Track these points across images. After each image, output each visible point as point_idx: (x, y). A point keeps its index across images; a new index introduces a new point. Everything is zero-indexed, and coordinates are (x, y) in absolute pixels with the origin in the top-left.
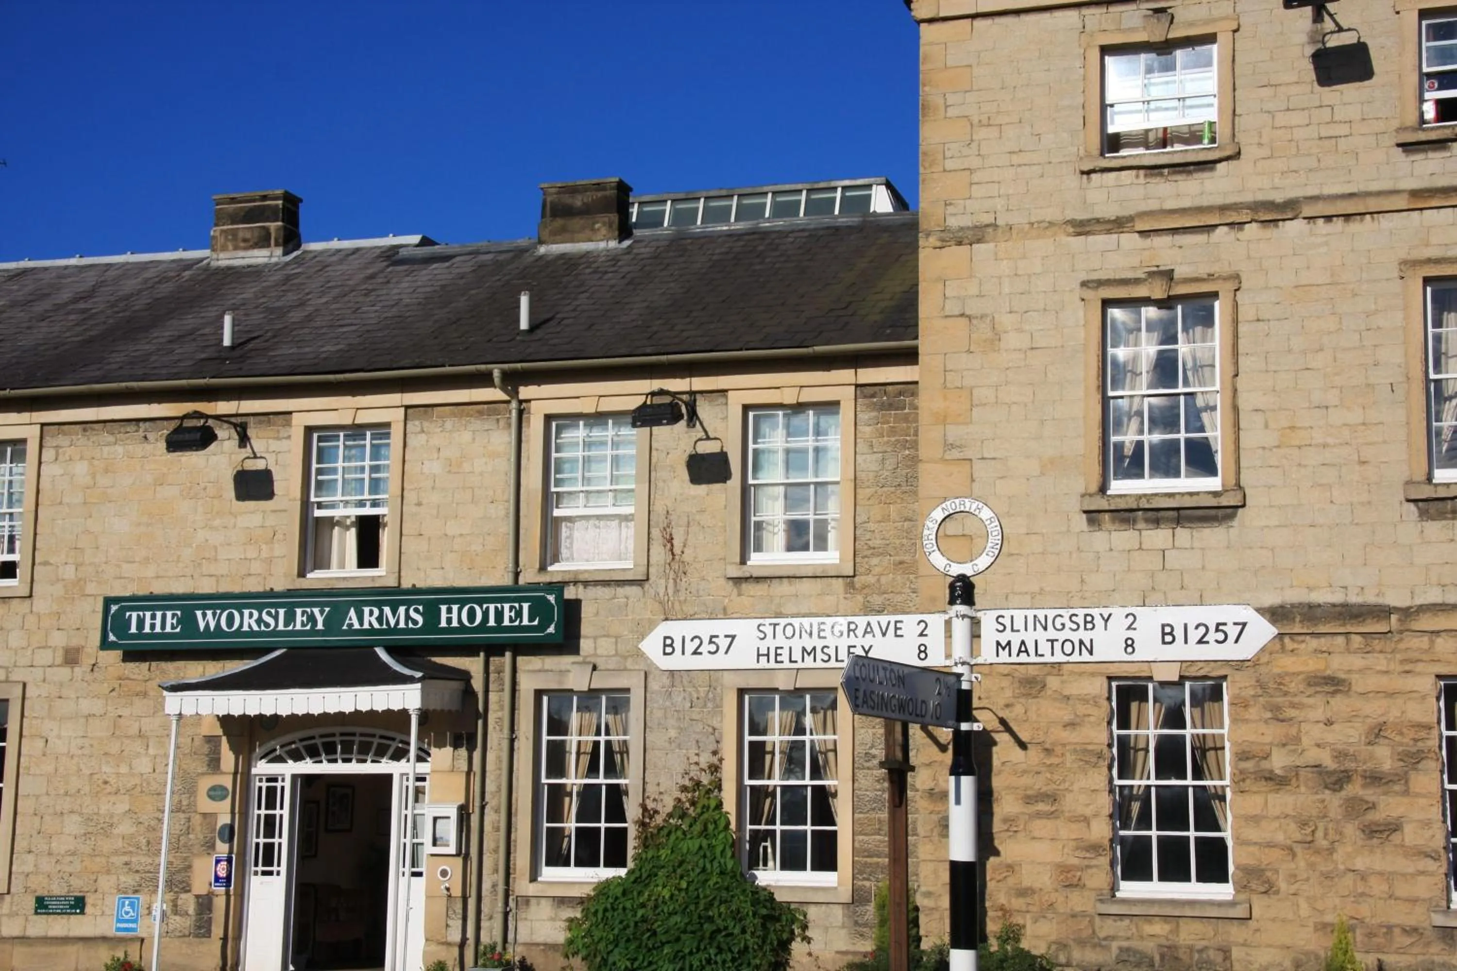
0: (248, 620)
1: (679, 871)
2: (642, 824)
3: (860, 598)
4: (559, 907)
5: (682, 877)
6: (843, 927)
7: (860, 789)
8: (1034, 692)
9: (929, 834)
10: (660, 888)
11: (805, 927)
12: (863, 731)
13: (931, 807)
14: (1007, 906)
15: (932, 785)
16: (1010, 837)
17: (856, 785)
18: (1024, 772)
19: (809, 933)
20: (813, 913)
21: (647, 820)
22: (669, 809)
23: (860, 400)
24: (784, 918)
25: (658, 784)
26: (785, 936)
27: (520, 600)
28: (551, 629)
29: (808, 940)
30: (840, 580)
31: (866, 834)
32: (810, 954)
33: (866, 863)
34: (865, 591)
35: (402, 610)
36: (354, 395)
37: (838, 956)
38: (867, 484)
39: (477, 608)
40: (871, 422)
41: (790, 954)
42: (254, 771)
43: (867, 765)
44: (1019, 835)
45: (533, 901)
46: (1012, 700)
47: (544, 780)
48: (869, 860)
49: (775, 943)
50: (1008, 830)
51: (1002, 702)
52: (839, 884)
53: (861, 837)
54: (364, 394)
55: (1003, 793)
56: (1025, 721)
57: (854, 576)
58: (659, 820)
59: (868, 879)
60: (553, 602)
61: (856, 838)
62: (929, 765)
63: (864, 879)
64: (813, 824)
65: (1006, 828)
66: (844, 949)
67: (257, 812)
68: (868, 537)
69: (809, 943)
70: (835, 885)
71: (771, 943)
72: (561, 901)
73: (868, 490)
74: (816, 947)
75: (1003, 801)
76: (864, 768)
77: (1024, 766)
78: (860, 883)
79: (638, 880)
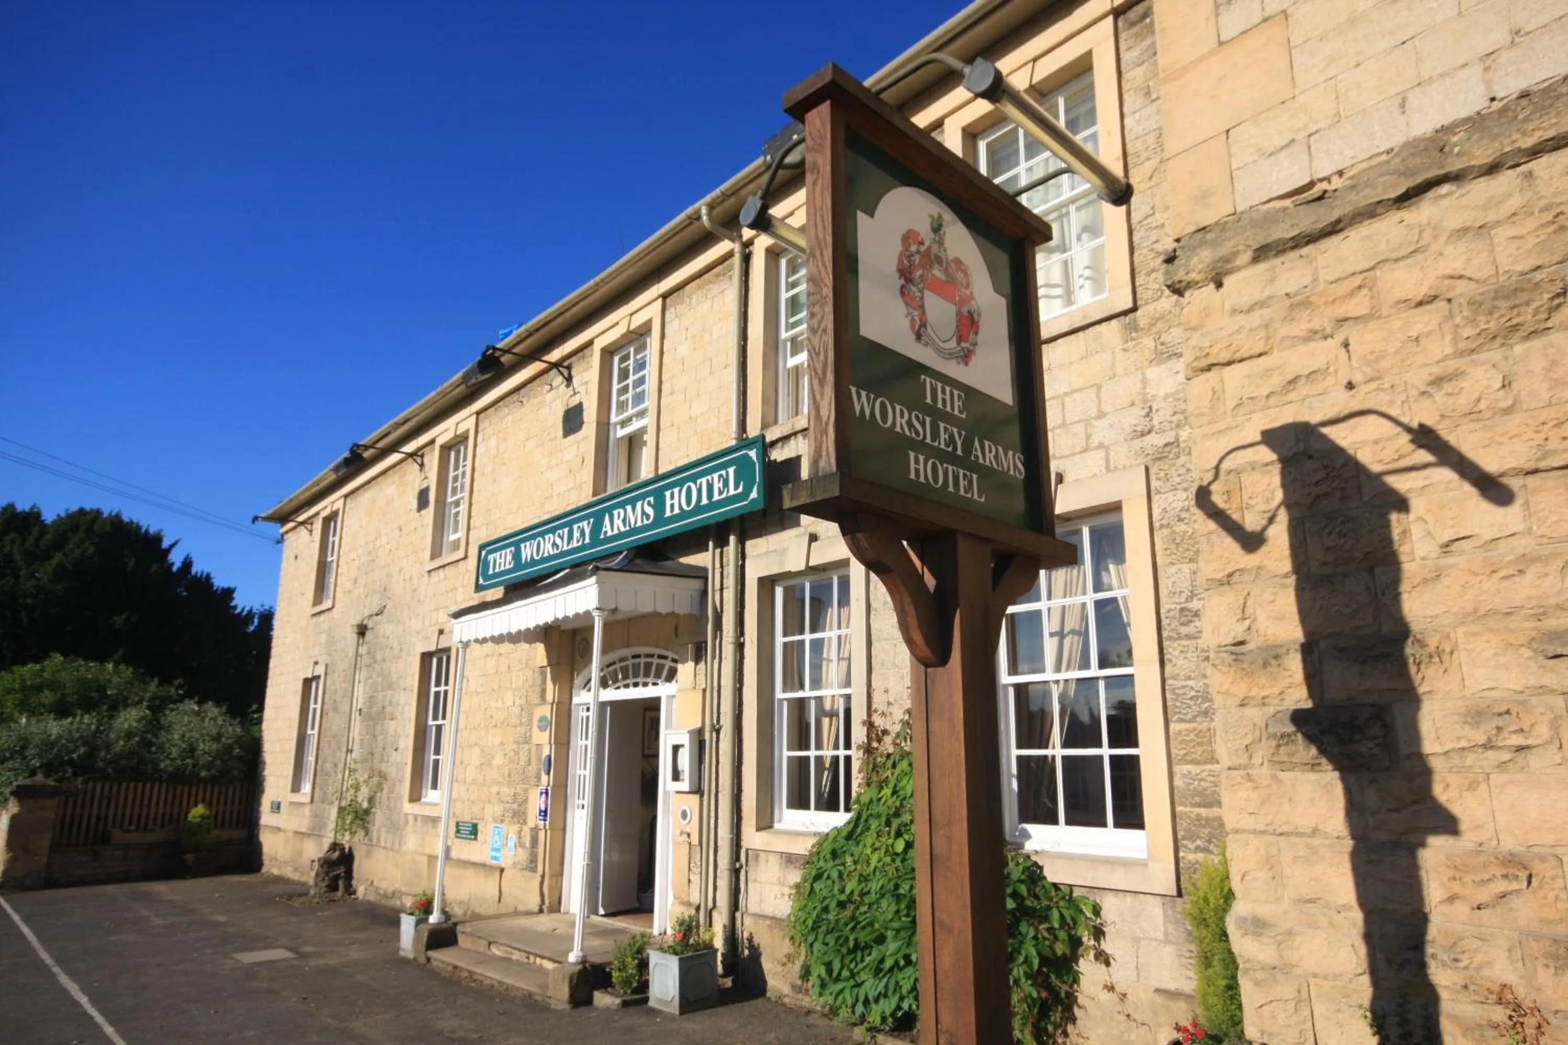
0: (547, 546)
1: (895, 824)
2: (868, 750)
3: (1148, 342)
4: (786, 867)
5: (899, 834)
6: (1167, 941)
7: (1175, 678)
8: (1526, 316)
9: (1243, 760)
10: (869, 851)
11: (1098, 933)
12: (1173, 570)
13: (1241, 690)
14: (1521, 991)
15: (1238, 631)
16: (1502, 766)
17: (1168, 669)
18: (1523, 563)
19: (1107, 946)
20: (1111, 907)
21: (875, 745)
22: (898, 728)
23: (1123, 36)
24: (1055, 915)
25: (886, 691)
26: (1060, 949)
27: (725, 466)
28: (754, 495)
29: (1104, 959)
30: (1114, 322)
31: (1192, 762)
32: (1111, 988)
33: (1199, 818)
34: (1155, 329)
35: (639, 504)
36: (627, 303)
37: (1159, 999)
38: (1144, 155)
39: (692, 485)
40: (1145, 57)
41: (1076, 981)
42: (575, 700)
43: (1184, 630)
44: (1534, 760)
45: (762, 855)
46: (1452, 365)
47: (779, 694)
48: (1203, 811)
49: (1036, 962)
50: (1488, 746)
51: (1419, 378)
52: (1150, 857)
53: (1186, 768)
54: (633, 299)
55: (1460, 634)
56: (1507, 411)
57: (1134, 309)
58: (888, 746)
59: (1206, 850)
60: (755, 458)
61: (1177, 769)
62: (1227, 580)
63: (1198, 849)
64: (1112, 745)
65: (1482, 739)
66: (1172, 986)
67: (580, 742)
68: (1154, 238)
69: (1108, 964)
70: (1144, 855)
71: (1027, 961)
72: (789, 859)
73: (1147, 164)
74: (1120, 973)
75: (1462, 657)
76: (1180, 637)
77: (1523, 544)
78: (1191, 857)
79: (852, 834)
